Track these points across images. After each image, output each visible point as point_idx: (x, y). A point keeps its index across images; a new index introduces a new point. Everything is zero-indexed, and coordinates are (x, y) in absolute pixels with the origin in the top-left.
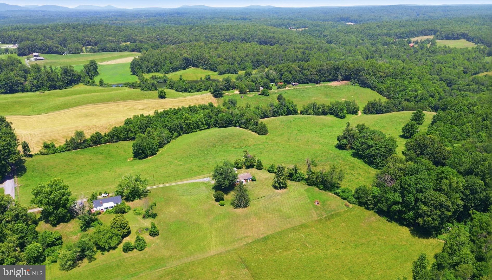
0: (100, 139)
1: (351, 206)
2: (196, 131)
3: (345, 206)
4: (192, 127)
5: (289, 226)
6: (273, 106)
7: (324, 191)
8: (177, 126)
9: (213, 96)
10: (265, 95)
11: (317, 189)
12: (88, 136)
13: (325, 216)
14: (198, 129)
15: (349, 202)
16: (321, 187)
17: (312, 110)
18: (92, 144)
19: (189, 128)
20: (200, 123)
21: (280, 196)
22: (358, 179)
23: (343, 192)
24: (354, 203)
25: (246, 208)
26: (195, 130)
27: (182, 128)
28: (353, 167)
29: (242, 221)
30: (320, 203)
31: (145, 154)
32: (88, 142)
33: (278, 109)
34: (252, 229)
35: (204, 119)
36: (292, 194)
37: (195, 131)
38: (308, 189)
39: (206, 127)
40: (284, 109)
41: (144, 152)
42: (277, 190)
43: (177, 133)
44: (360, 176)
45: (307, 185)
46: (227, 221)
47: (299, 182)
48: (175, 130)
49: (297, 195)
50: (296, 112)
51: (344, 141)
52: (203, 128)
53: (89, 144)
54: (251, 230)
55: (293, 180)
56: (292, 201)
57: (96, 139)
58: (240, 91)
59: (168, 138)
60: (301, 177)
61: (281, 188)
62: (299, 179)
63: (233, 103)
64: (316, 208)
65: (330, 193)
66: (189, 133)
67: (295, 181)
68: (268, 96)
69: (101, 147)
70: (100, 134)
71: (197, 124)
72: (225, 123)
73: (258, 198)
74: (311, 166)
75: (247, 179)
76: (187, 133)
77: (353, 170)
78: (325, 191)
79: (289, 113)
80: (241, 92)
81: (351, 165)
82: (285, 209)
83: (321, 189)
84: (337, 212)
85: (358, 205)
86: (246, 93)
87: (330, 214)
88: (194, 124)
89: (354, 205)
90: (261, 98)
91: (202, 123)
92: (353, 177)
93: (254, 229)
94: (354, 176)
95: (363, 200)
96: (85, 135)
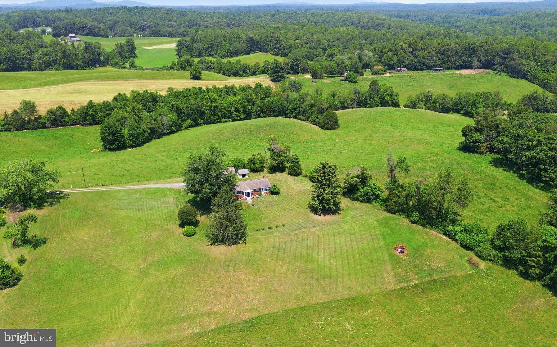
0: (62, 118)
1: (483, 265)
2: (227, 122)
3: (466, 264)
4: (220, 114)
5: (320, 297)
6: (359, 93)
7: (420, 227)
8: (193, 110)
9: (271, 80)
10: (350, 81)
11: (406, 221)
12: (42, 111)
13: (416, 282)
14: (229, 118)
15: (478, 256)
16: (416, 216)
17: (423, 103)
18: (48, 123)
19: (214, 115)
20: (233, 110)
21: (318, 228)
22: (503, 209)
23: (465, 231)
24: (489, 260)
25: (234, 247)
26: (223, 120)
27: (201, 114)
28: (493, 184)
29: (213, 274)
30: (406, 252)
31: (120, 142)
32: (41, 121)
33: (366, 99)
34: (228, 297)
35: (241, 104)
36: (347, 227)
37: (224, 122)
38: (385, 218)
39: (243, 116)
40: (376, 99)
41: (117, 140)
42: (316, 216)
43: (193, 120)
44: (507, 203)
45: (385, 210)
46: (182, 270)
47: (368, 204)
48: (188, 115)
49: (356, 228)
50: (396, 105)
51: (477, 136)
52: (239, 118)
53: (44, 124)
54: (224, 299)
55: (357, 200)
56: (343, 240)
57: (54, 116)
58: (312, 75)
59: (172, 125)
60: (374, 194)
61: (326, 211)
62: (369, 198)
63: (295, 87)
64: (396, 262)
65: (434, 232)
66: (214, 123)
67: (361, 201)
68: (356, 82)
69: (62, 131)
70: (64, 110)
71: (228, 111)
72: (274, 111)
73: (270, 228)
74: (397, 171)
75: (260, 190)
76: (210, 123)
77: (492, 189)
78: (424, 226)
79: (384, 104)
80: (314, 76)
81: (489, 181)
82: (322, 256)
83: (414, 222)
84: (447, 275)
85: (502, 266)
86: (321, 78)
87: (427, 279)
88: (224, 110)
89: (490, 264)
90: (343, 86)
91: (237, 110)
92: (492, 204)
93: (232, 296)
94: (494, 201)
95: (516, 255)
96: (38, 109)
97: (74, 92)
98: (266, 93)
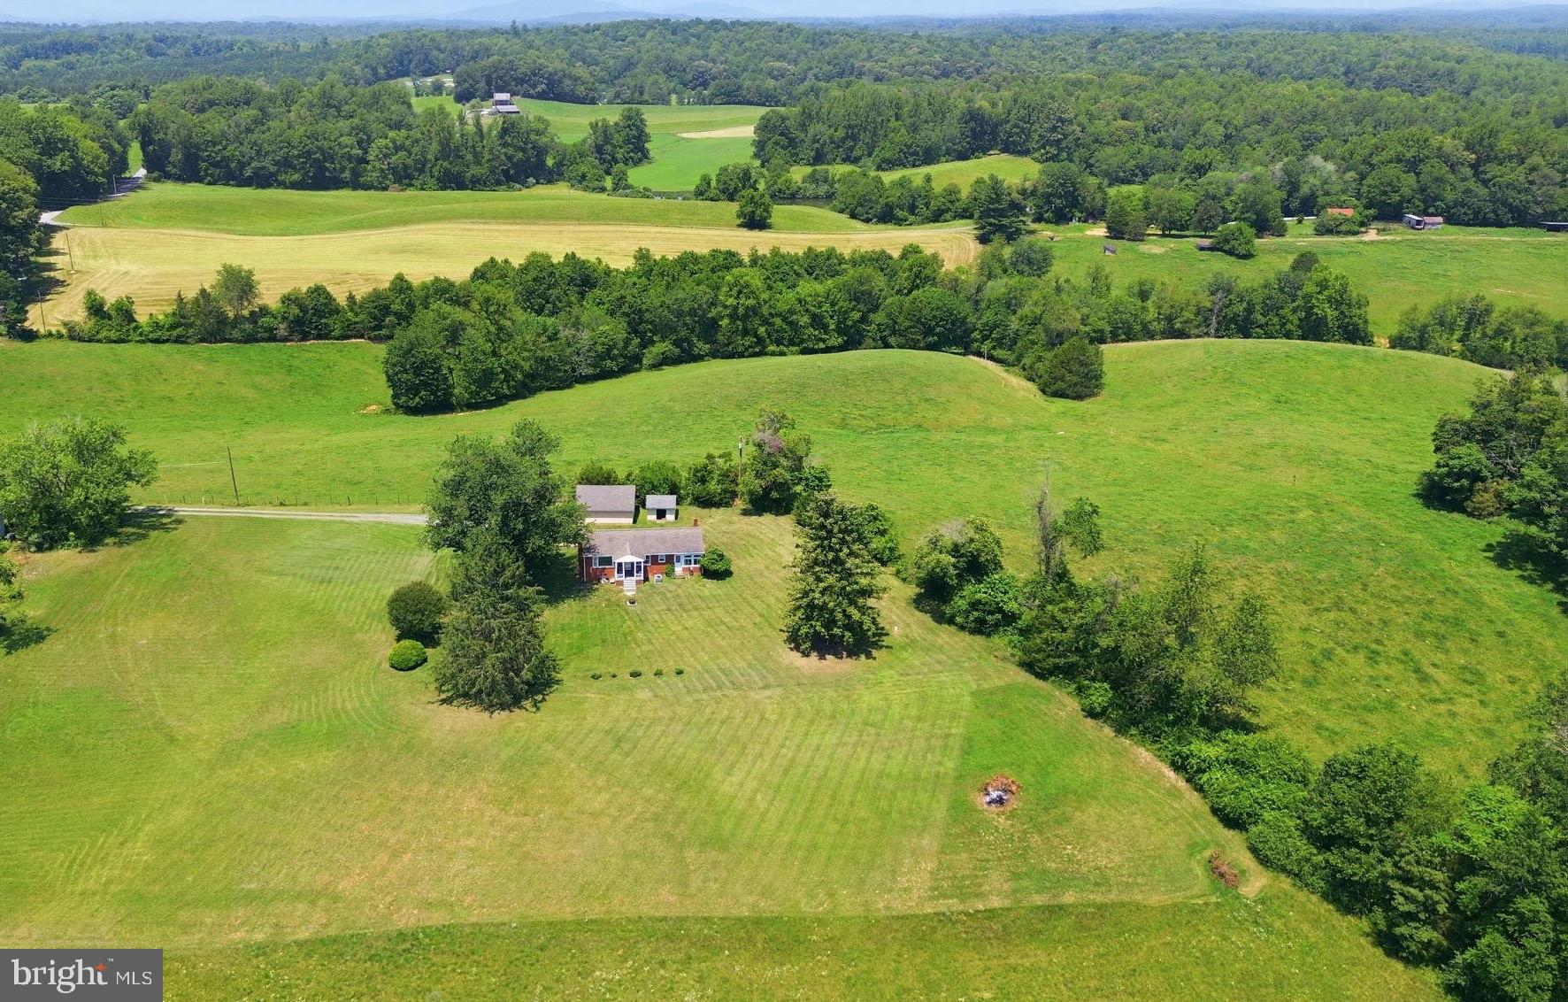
0: (321, 317)
1: (1257, 882)
2: (782, 354)
3: (1199, 871)
4: (762, 330)
5: (663, 901)
6: (1229, 291)
7: (1108, 731)
8: (679, 314)
9: (978, 238)
10: (1230, 253)
11: (1073, 705)
12: (270, 296)
13: (996, 902)
14: (792, 343)
15: (1254, 850)
16: (1100, 694)
18: (282, 330)
19: (746, 332)
20: (805, 319)
21: (779, 691)
22: (1442, 708)
24: (1284, 870)
25: (501, 716)
26: (772, 348)
27: (709, 328)
28: (1456, 622)
29: (394, 785)
30: (1013, 803)
32: (265, 321)
33: (1250, 310)
34: (396, 855)
35: (833, 304)
36: (868, 698)
37: (773, 354)
38: (1006, 689)
39: (836, 340)
40: (1286, 312)
42: (796, 656)
43: (676, 343)
44: (1468, 689)
45: (1022, 664)
46: (326, 760)
47: (979, 640)
48: (663, 330)
49: (896, 710)
51: (1470, 454)
52: (822, 345)
53: (271, 330)
54: (383, 857)
55: (951, 621)
56: (831, 739)
57: (297, 311)
58: (1109, 228)
59: (608, 354)
60: (1000, 610)
61: (823, 645)
62: (987, 621)
63: (1030, 262)
64: (964, 826)
65: (1144, 754)
66: (741, 355)
67: (962, 628)
68: (1248, 256)
69: (315, 351)
70: (329, 296)
71: (791, 323)
72: (929, 331)
73: (635, 675)
74: (1064, 544)
75: (670, 559)
76: (731, 356)
77: (1441, 638)
78: (1121, 729)
79: (1313, 329)
80: (1116, 233)
81: (1445, 608)
82: (738, 776)
83: (1092, 714)
84: (1113, 897)
85: (1325, 896)
86: (1139, 237)
87: (1039, 900)
88: (778, 321)
89: (1285, 883)
90: (1202, 266)
91: (817, 322)
92: (1412, 687)
93: (407, 857)
94: (1424, 678)
95: (1363, 867)
96: (261, 288)
97: (404, 250)
98: (917, 276)
